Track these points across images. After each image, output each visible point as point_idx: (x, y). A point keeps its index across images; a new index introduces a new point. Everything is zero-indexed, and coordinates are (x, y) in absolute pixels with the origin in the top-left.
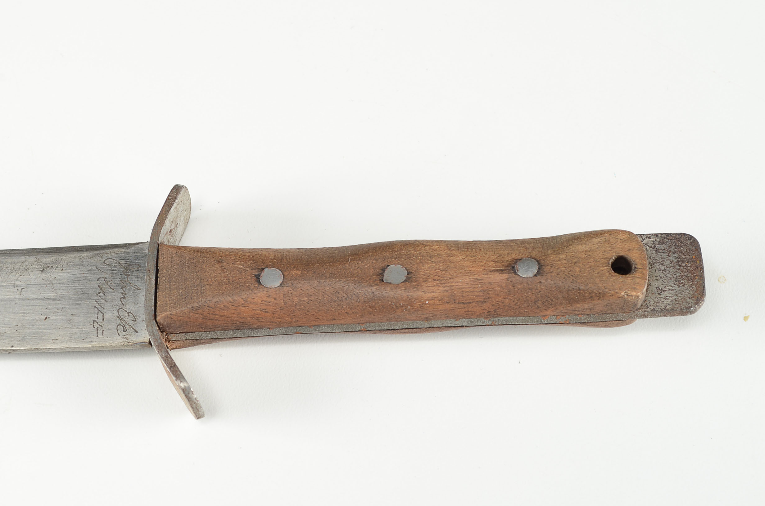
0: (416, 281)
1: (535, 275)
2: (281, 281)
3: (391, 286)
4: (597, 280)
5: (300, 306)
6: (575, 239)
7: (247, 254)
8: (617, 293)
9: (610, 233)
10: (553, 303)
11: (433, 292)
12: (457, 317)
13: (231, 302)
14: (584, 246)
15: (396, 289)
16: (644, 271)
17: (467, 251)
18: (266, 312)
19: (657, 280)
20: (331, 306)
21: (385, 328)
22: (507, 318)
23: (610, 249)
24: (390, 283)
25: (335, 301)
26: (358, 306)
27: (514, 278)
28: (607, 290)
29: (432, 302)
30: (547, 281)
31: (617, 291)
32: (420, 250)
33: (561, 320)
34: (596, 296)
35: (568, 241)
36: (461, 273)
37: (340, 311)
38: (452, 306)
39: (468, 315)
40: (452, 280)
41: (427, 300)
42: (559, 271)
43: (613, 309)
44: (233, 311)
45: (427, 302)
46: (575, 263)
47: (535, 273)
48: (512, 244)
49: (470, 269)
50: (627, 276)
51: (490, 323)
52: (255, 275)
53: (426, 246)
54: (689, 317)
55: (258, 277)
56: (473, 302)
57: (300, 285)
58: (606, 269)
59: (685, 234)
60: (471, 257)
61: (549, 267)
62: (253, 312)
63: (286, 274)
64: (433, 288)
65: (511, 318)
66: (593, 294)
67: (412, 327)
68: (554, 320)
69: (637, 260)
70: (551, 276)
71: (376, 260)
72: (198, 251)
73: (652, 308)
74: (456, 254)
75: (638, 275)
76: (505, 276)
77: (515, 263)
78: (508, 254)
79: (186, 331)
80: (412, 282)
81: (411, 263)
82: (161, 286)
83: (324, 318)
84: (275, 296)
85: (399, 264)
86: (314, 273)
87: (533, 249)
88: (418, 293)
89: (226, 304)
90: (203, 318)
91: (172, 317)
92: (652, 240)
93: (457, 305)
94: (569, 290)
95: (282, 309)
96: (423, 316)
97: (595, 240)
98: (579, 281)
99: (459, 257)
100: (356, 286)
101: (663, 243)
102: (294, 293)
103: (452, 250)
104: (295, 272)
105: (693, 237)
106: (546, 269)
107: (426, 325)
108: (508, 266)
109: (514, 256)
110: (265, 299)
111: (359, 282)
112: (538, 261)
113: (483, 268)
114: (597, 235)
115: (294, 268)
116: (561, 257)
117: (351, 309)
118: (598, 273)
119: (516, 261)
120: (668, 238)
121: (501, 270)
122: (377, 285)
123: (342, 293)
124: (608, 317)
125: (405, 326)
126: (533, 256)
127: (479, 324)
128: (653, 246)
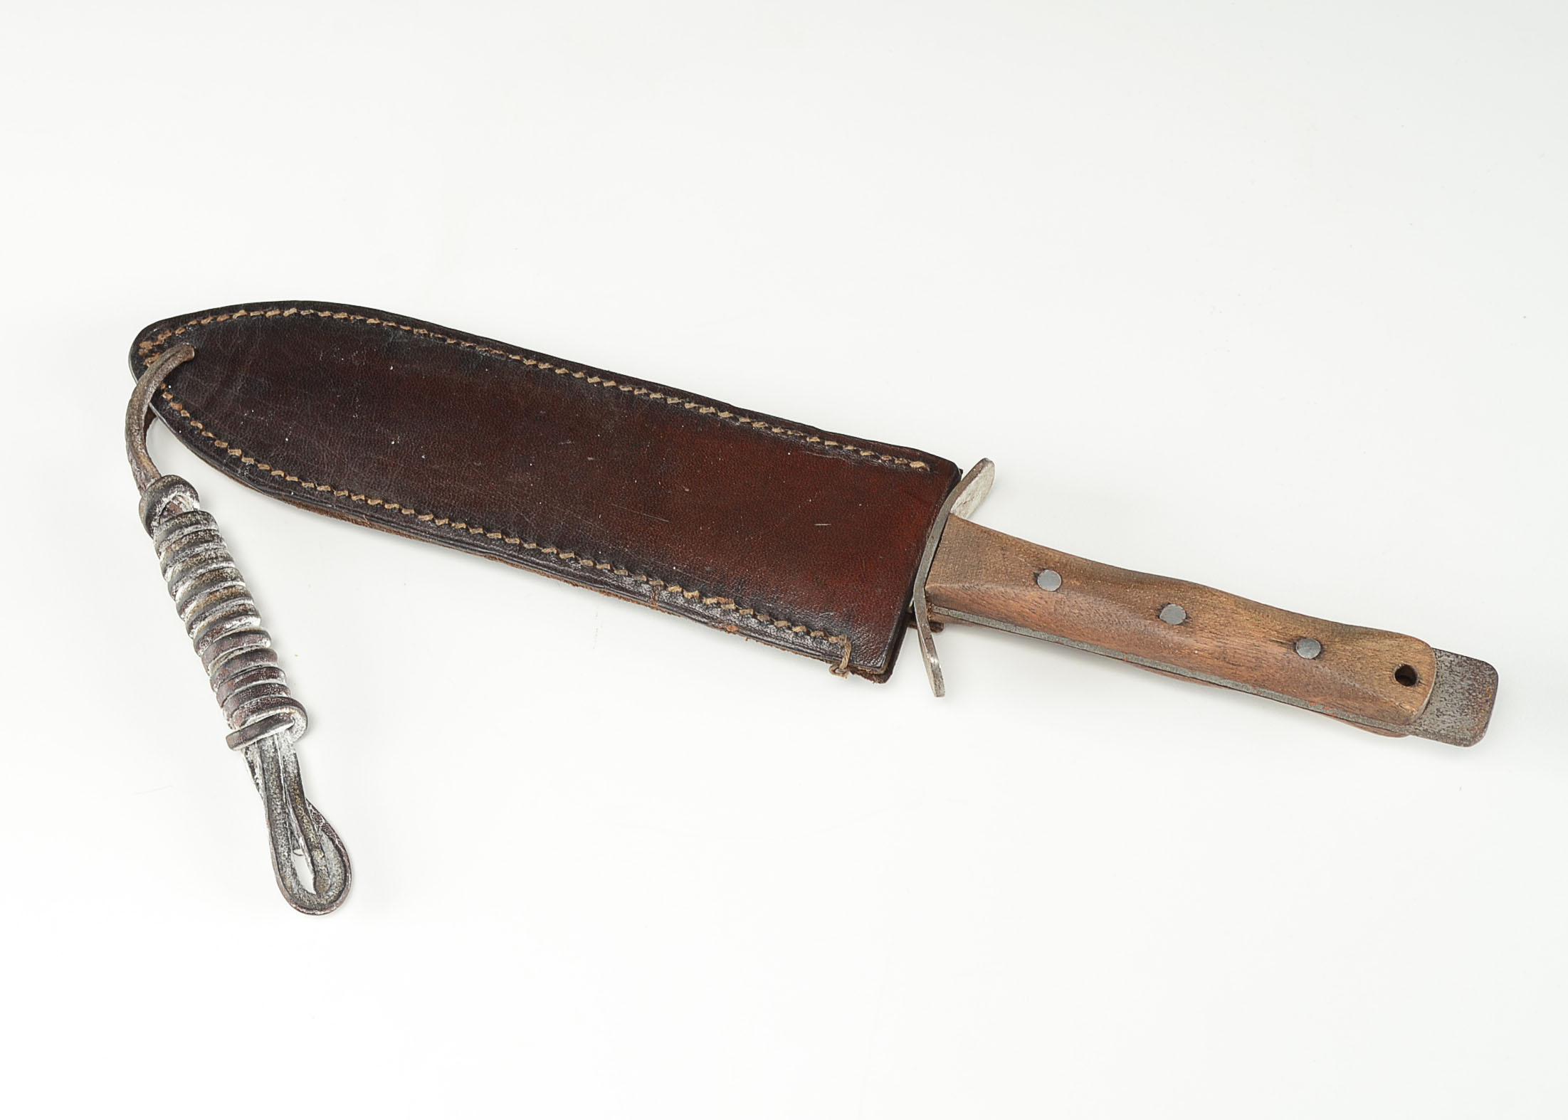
0: (1191, 628)
1: (1314, 659)
2: (1058, 587)
3: (1165, 624)
4: (1376, 683)
5: (1069, 616)
6: (1368, 634)
7: (1033, 550)
8: (1392, 701)
9: (1406, 639)
10: (1324, 692)
11: (1205, 644)
12: (1223, 676)
13: (1002, 593)
14: (1374, 644)
15: (1169, 629)
16: (1427, 688)
17: (1254, 613)
18: (1034, 613)
19: (1441, 701)
20: (1100, 626)
21: (1148, 665)
22: (1273, 692)
23: (1400, 655)
24: (1165, 622)
25: (1105, 623)
26: (1126, 634)
27: (1292, 656)
28: (1382, 696)
29: (1201, 653)
30: (1325, 669)
31: (1392, 699)
32: (1207, 597)
33: (1328, 711)
34: (1370, 699)
35: (1361, 634)
36: (1239, 633)
37: (1107, 635)
38: (1221, 663)
39: (1233, 677)
40: (1228, 638)
41: (1196, 650)
42: (1340, 661)
43: (1384, 716)
44: (1001, 602)
45: (1196, 652)
46: (1359, 658)
47: (1315, 656)
48: (1303, 620)
49: (1251, 632)
50: (1408, 687)
51: (1255, 692)
52: (1034, 573)
53: (1214, 595)
54: (1461, 748)
55: (1036, 576)
56: (1243, 666)
57: (1075, 596)
58: (1389, 674)
59: (1487, 664)
60: (1256, 620)
61: (1331, 655)
62: (1022, 608)
63: (1065, 581)
64: (1207, 640)
65: (1277, 694)
66: (1366, 696)
67: (1175, 672)
68: (1321, 708)
69: (1424, 675)
70: (1330, 664)
71: (1159, 595)
72: (985, 532)
73: (1425, 727)
74: (1242, 612)
75: (1419, 689)
76: (1284, 650)
77: (1298, 640)
78: (1294, 628)
79: (950, 607)
80: (1187, 627)
81: (1193, 608)
82: (939, 556)
83: (1089, 636)
84: (1046, 600)
85: (1180, 605)
86: (1093, 588)
87: (1322, 631)
88: (1190, 641)
89: (996, 593)
90: (970, 600)
91: (941, 589)
92: (1450, 659)
93: (1225, 664)
94: (1343, 684)
95: (1049, 614)
96: (1189, 665)
97: (1388, 642)
98: (1356, 678)
99: (1244, 616)
100: (1130, 614)
101: (1461, 666)
102: (1067, 602)
103: (1239, 608)
104: (1073, 582)
105: (1495, 670)
106: (1328, 656)
107: (1190, 674)
108: (1290, 641)
109: (1299, 632)
110: (1037, 599)
111: (1135, 611)
112: (1321, 645)
113: (1264, 635)
114: (1392, 637)
115: (1075, 577)
116: (1347, 648)
117: (1119, 636)
118: (1379, 676)
119: (1300, 638)
120: (1468, 662)
121: (1281, 643)
122: (1151, 619)
123: (1114, 616)
124: (1377, 723)
125: (1168, 669)
126: (1319, 639)
127: (1243, 690)
128: (1449, 665)
